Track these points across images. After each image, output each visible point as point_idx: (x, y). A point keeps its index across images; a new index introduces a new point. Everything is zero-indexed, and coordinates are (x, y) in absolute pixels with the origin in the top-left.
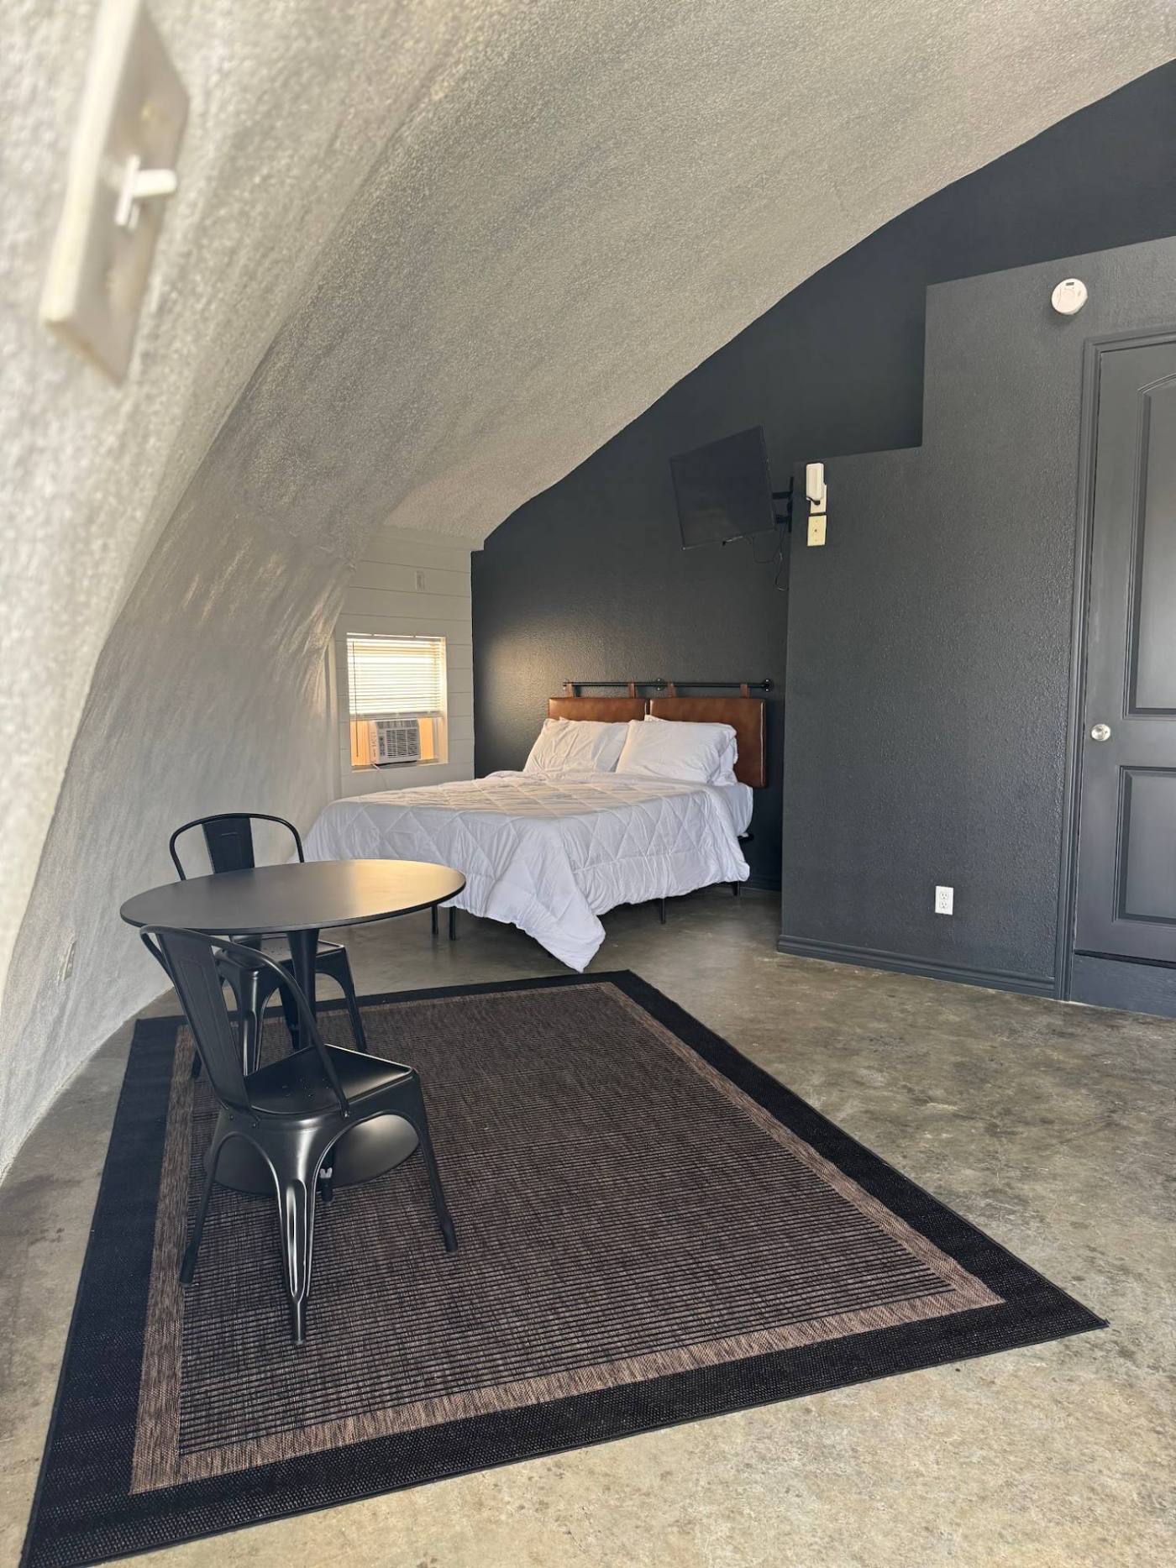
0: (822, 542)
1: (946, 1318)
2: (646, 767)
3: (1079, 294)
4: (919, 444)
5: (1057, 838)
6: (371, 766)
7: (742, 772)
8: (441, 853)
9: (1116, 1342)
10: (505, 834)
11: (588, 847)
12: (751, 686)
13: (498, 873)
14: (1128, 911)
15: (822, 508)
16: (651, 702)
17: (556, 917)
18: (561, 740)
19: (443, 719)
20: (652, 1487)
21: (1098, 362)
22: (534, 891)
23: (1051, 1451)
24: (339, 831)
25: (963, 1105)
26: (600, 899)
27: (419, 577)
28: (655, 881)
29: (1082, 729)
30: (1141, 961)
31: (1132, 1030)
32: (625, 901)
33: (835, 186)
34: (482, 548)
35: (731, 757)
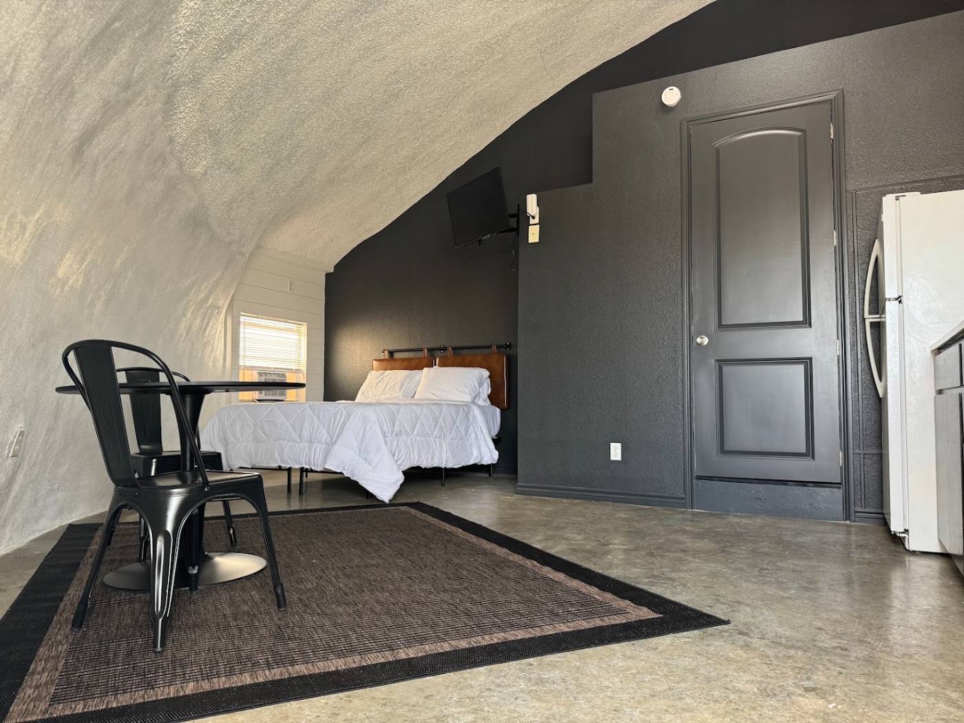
0: (537, 240)
1: (625, 624)
2: (433, 394)
3: (676, 94)
4: (591, 181)
5: (680, 407)
6: (253, 401)
7: (494, 399)
8: (295, 433)
9: (736, 630)
10: (339, 416)
11: (394, 425)
12: (498, 347)
13: (334, 440)
14: (725, 449)
15: (537, 220)
16: (437, 360)
17: (371, 466)
18: (379, 382)
19: (303, 375)
20: (418, 702)
21: (688, 129)
22: (357, 450)
23: (697, 674)
24: (226, 424)
25: (631, 546)
26: (402, 459)
27: (291, 284)
28: (438, 454)
29: (691, 339)
30: (736, 480)
31: (733, 520)
32: (417, 465)
33: (540, 53)
34: (332, 271)
35: (486, 390)
